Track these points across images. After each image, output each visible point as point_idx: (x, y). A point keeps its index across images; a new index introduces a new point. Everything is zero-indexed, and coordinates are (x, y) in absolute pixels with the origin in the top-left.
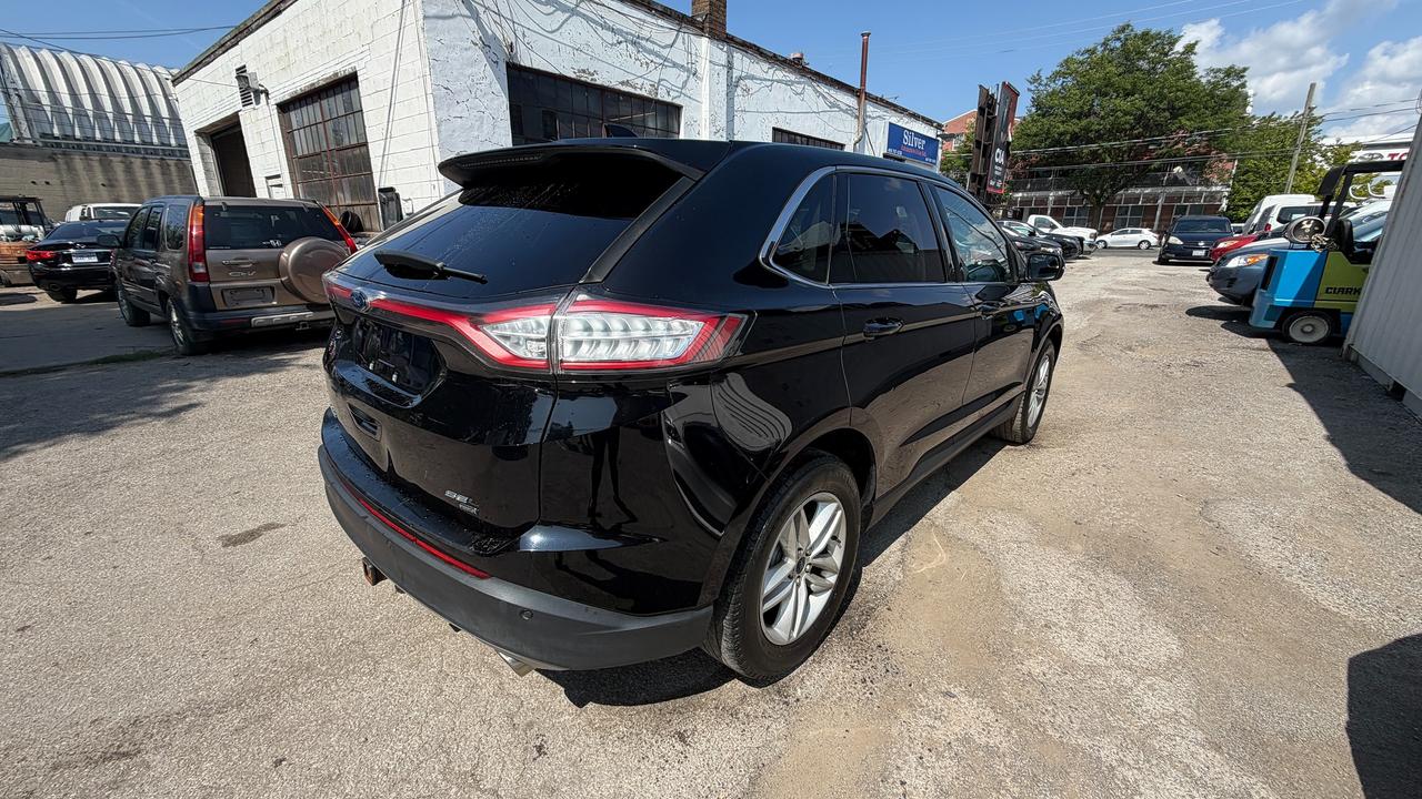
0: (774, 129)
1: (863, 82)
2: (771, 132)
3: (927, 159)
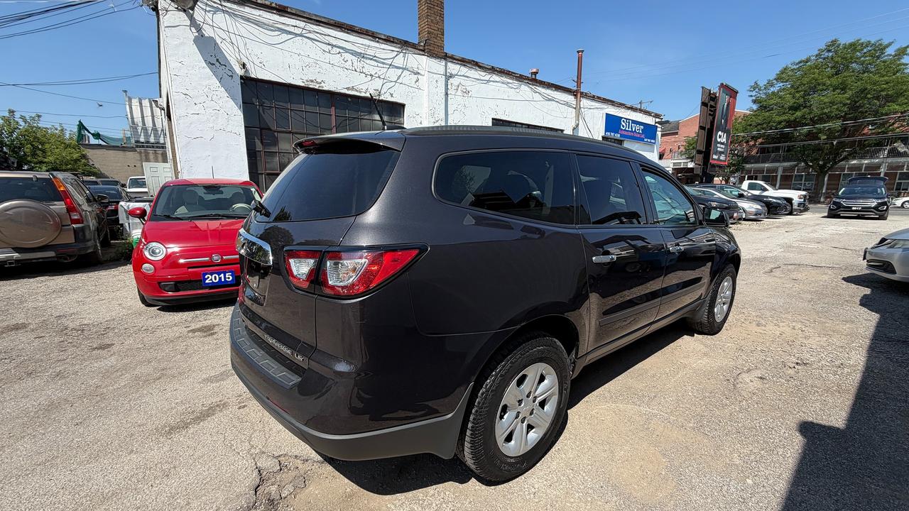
0: (493, 119)
1: (579, 85)
2: (490, 121)
3: (646, 140)
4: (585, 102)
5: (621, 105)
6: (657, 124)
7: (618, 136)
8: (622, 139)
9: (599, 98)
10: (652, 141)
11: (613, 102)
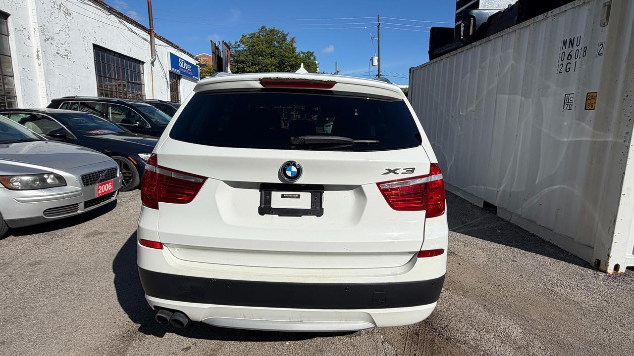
0: (94, 45)
1: (151, 25)
2: (92, 46)
3: (193, 77)
4: (157, 41)
5: (177, 47)
6: (198, 66)
7: (179, 71)
8: (181, 74)
9: (164, 39)
10: (197, 78)
11: (172, 44)
